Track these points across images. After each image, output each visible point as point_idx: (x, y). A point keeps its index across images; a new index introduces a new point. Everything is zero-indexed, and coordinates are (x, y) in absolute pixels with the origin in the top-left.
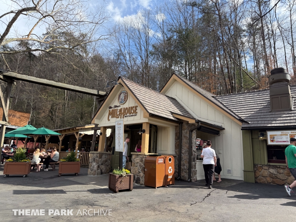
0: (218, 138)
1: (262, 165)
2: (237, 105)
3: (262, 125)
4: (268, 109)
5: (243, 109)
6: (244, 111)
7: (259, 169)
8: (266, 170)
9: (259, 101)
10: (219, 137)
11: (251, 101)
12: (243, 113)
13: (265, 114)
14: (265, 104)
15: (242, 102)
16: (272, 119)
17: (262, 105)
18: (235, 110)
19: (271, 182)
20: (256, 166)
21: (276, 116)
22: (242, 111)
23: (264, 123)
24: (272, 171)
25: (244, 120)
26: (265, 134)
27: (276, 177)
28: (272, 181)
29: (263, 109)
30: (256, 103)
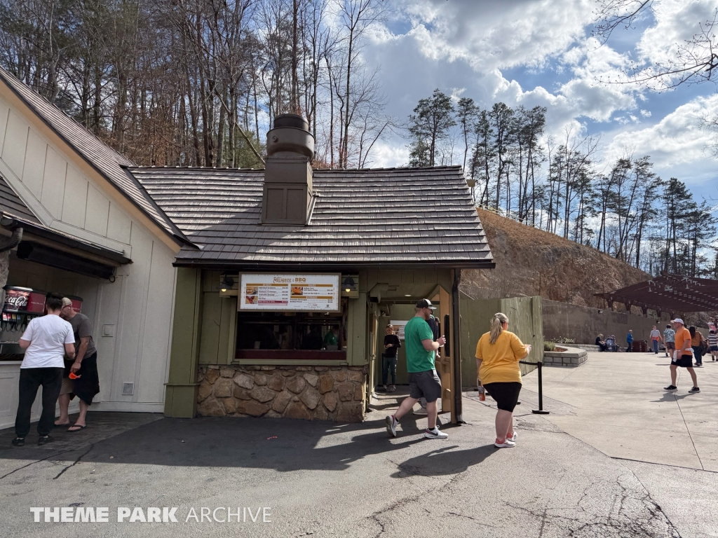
0: (107, 289)
1: (221, 366)
2: (183, 198)
3: (231, 257)
4: (257, 216)
5: (196, 209)
6: (196, 215)
7: (210, 377)
8: (228, 378)
9: (240, 194)
10: (111, 285)
11: (222, 193)
12: (191, 221)
13: (247, 228)
14: (252, 205)
15: (199, 193)
16: (260, 242)
17: (246, 205)
18: (172, 209)
19: (235, 410)
20: (205, 370)
21: (271, 236)
22: (190, 215)
23: (238, 252)
24: (242, 380)
25: (189, 238)
26: (235, 280)
27: (249, 395)
28: (239, 408)
29: (246, 216)
30: (231, 199)
